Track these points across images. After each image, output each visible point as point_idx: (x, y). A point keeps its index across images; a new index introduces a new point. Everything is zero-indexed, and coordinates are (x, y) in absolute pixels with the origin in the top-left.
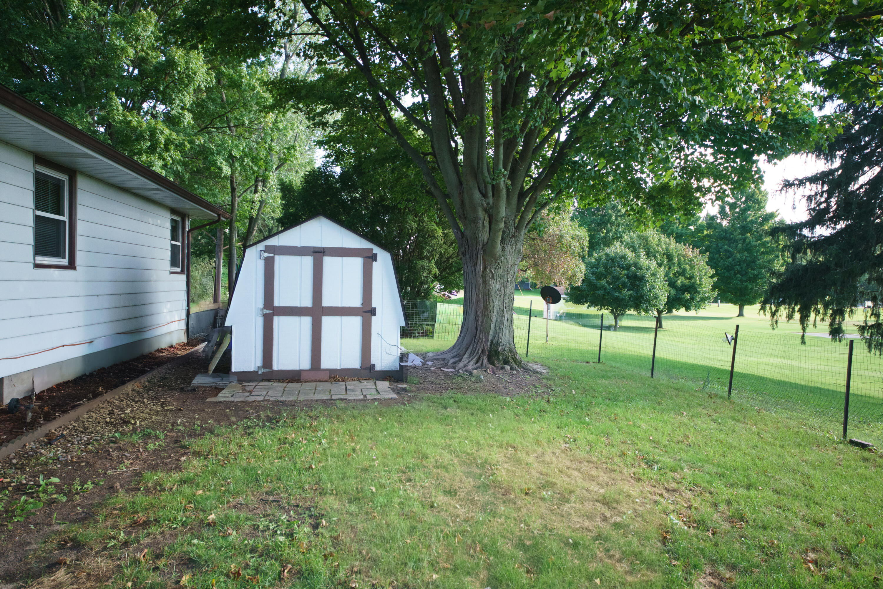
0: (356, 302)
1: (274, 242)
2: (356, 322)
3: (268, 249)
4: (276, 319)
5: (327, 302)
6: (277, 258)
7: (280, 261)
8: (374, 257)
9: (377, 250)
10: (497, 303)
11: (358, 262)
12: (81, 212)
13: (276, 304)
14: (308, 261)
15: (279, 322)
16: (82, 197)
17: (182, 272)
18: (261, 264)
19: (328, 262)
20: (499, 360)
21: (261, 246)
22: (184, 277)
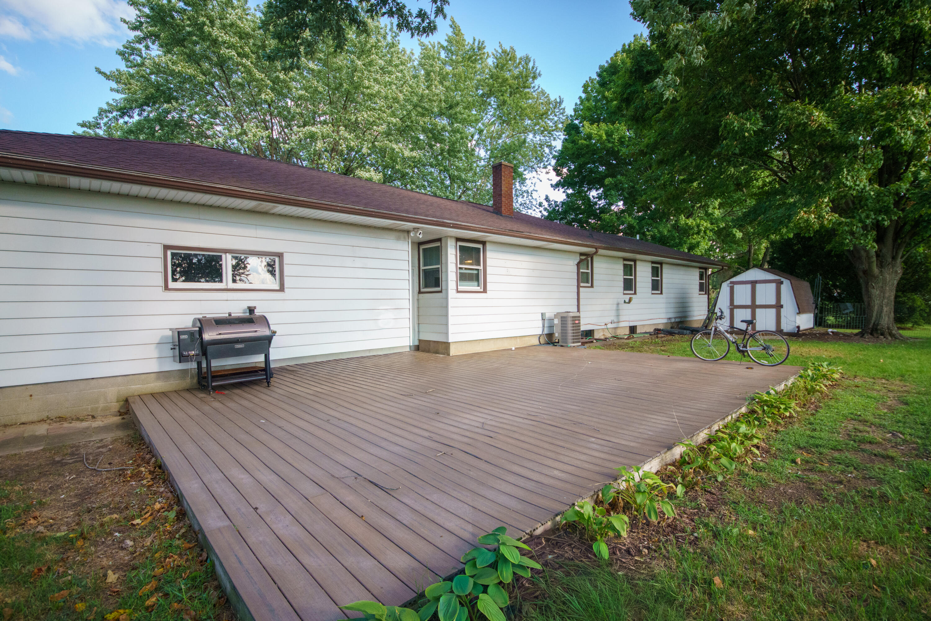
0: (773, 302)
1: (734, 279)
2: (773, 311)
3: (731, 283)
4: (735, 310)
5: (758, 303)
6: (735, 286)
7: (736, 287)
8: (782, 283)
9: (783, 279)
10: (877, 302)
11: (773, 285)
12: (664, 276)
13: (735, 304)
14: (749, 286)
15: (736, 311)
16: (664, 271)
17: (706, 294)
18: (728, 289)
19: (758, 286)
20: (877, 333)
21: (728, 282)
22: (706, 296)
